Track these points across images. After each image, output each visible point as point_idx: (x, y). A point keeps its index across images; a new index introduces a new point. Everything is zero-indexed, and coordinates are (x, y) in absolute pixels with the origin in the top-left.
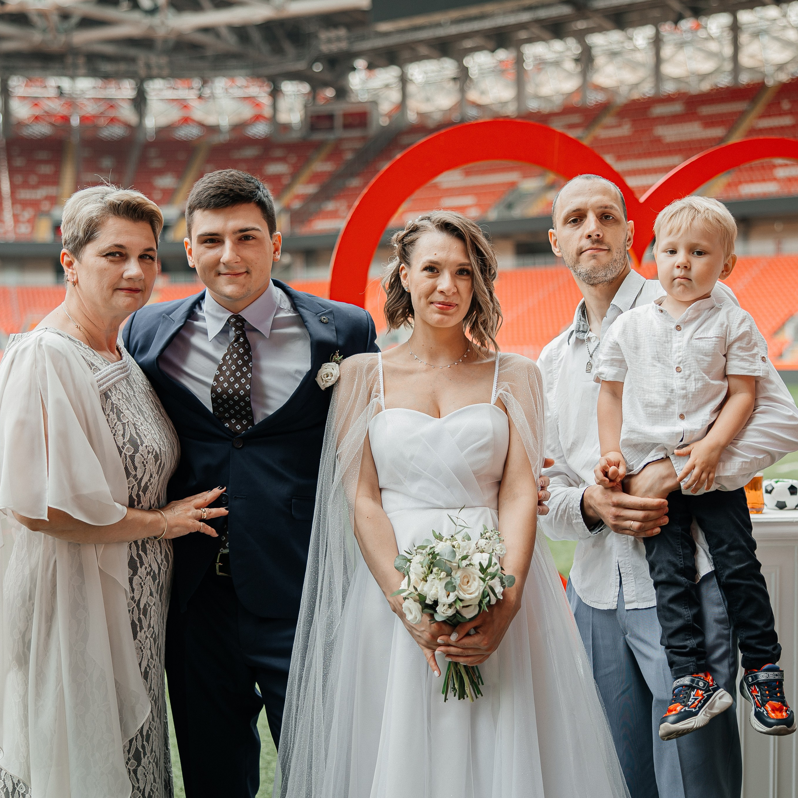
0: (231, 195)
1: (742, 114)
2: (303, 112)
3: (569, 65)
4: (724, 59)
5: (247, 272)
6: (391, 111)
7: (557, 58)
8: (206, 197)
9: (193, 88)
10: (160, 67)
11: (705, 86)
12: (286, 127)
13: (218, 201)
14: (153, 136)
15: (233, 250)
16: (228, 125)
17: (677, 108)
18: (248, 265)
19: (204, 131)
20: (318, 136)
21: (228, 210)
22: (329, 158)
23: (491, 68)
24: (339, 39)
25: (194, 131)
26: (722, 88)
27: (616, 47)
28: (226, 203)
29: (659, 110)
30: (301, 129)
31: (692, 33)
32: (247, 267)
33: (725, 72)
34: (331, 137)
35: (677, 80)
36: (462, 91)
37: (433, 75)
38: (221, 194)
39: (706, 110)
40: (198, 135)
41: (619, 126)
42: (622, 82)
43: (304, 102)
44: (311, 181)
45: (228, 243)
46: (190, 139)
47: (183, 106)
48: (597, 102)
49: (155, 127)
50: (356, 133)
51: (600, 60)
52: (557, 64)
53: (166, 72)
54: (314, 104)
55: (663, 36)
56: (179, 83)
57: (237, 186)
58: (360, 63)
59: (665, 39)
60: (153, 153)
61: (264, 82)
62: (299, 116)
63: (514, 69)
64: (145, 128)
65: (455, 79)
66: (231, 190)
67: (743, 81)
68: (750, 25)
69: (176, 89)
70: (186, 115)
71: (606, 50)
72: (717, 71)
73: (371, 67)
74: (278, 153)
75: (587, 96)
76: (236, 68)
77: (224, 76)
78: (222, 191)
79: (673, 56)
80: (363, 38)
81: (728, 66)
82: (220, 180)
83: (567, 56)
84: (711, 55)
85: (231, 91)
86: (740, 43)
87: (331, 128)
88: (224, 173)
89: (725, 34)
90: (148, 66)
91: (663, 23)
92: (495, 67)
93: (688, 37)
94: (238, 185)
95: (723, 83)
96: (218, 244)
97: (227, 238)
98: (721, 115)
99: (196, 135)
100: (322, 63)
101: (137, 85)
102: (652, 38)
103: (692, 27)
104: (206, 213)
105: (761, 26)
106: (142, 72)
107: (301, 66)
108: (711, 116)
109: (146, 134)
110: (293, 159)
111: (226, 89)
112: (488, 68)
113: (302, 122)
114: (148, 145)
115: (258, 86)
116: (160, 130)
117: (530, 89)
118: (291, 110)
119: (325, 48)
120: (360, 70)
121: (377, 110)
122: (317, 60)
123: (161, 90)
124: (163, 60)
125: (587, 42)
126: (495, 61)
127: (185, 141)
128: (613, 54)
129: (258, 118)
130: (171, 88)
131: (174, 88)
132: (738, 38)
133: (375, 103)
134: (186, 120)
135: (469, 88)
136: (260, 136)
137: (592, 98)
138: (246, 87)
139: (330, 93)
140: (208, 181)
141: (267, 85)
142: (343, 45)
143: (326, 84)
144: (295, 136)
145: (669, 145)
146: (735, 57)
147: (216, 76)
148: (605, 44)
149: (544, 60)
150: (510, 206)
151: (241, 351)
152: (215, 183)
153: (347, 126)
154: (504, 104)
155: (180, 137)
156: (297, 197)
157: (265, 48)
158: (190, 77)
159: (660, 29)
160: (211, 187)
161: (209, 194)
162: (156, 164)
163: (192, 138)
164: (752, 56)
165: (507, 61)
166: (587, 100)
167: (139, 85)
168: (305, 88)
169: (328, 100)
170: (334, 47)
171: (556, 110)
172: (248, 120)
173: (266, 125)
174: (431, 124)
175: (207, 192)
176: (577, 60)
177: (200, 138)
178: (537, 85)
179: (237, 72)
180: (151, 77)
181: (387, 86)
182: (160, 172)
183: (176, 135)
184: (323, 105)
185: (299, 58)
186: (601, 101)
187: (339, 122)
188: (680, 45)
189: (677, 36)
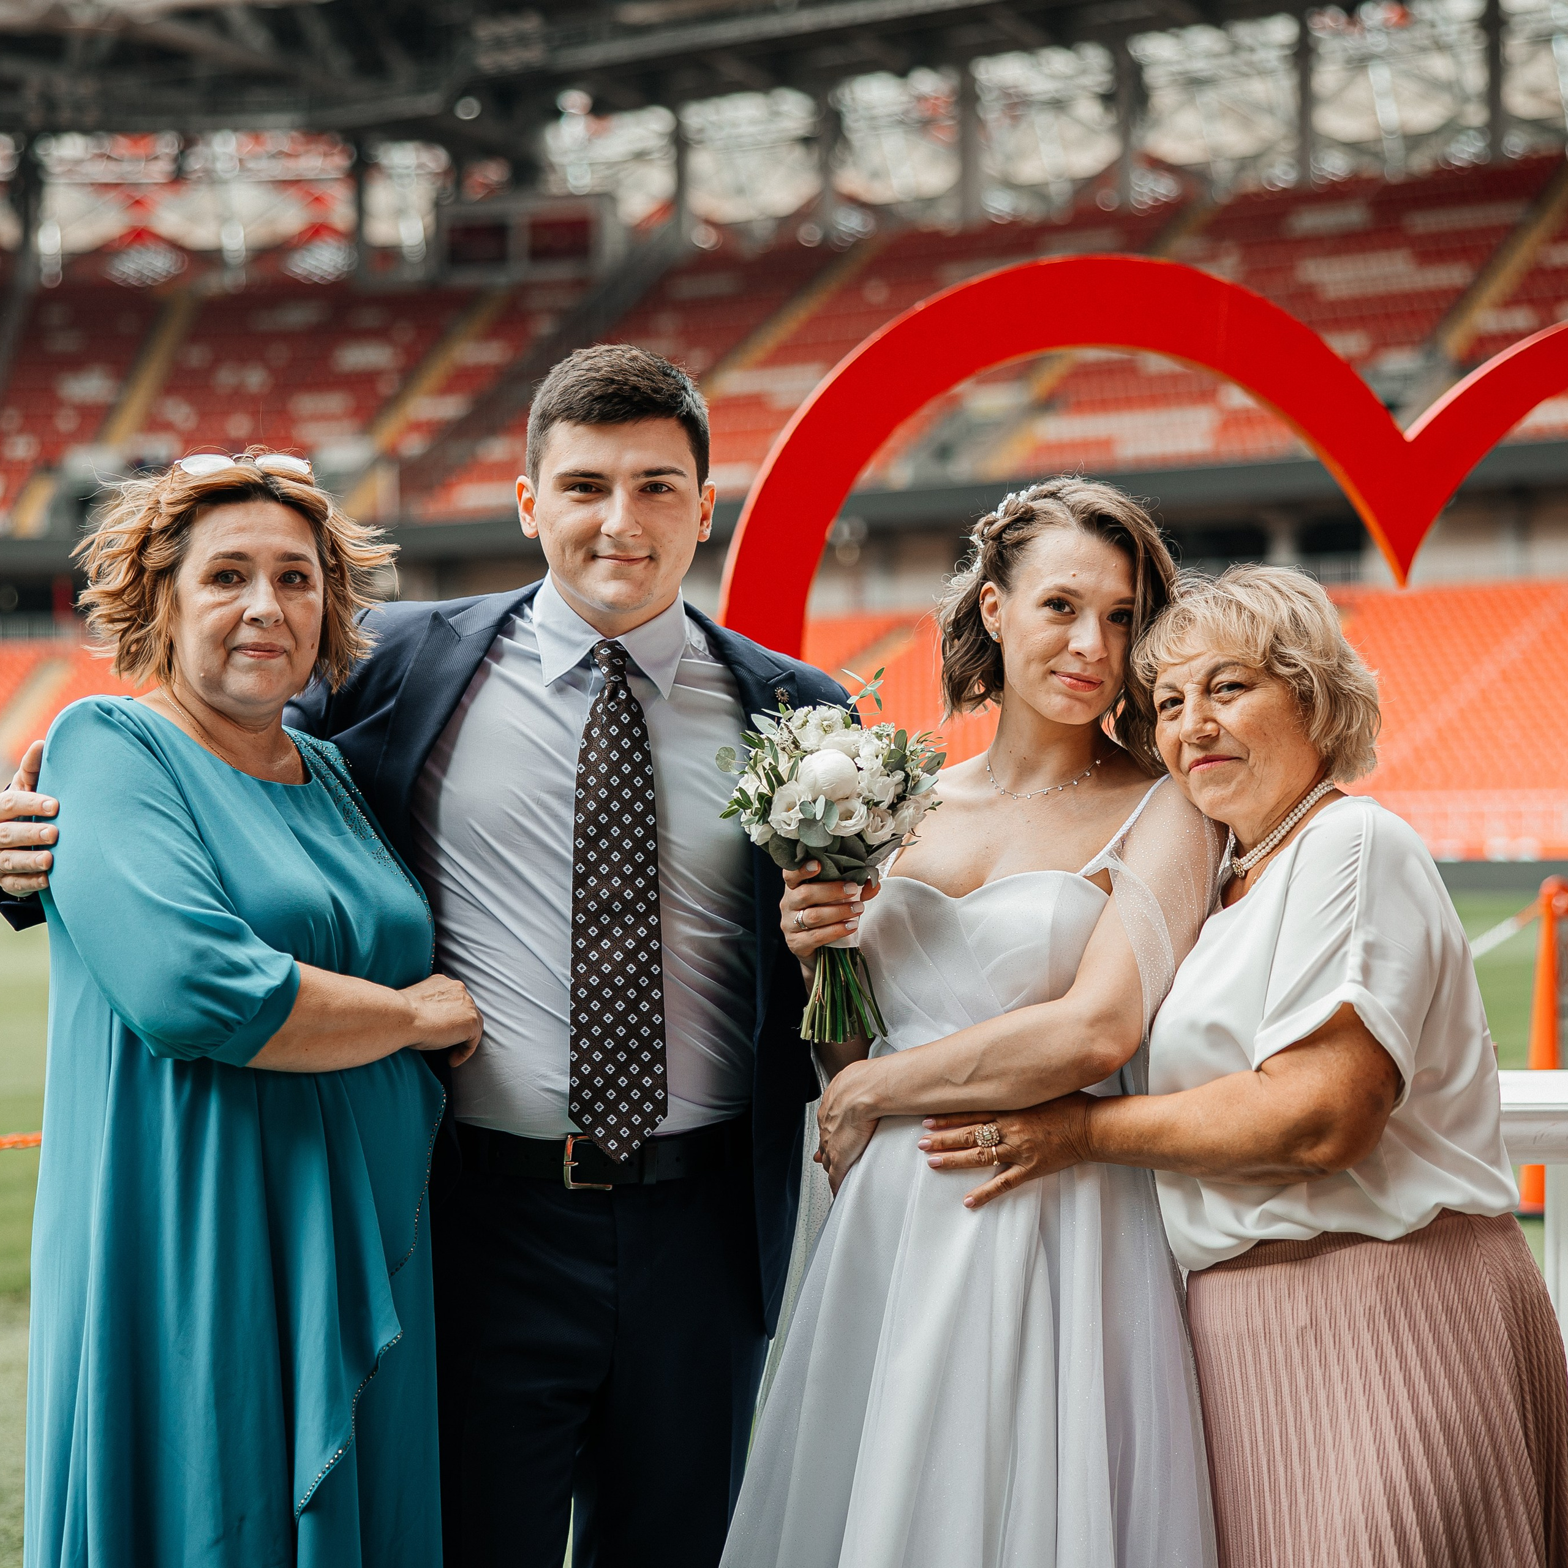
0: (636, 399)
1: (1511, 232)
2: (430, 219)
3: (1089, 110)
4: (1466, 99)
5: (651, 558)
6: (650, 217)
7: (1056, 91)
8: (583, 398)
9: (156, 158)
10: (79, 107)
11: (1421, 162)
12: (390, 254)
13: (608, 408)
14: (57, 276)
15: (628, 510)
16: (244, 248)
17: (1353, 216)
18: (655, 544)
19: (183, 262)
20: (466, 278)
21: (627, 428)
22: (493, 332)
23: (896, 115)
24: (522, 40)
25: (159, 264)
26: (1461, 169)
27: (1200, 66)
28: (624, 414)
29: (1308, 221)
30: (425, 259)
31: (1388, 34)
32: (653, 548)
33: (1469, 128)
34: (500, 279)
35: (1354, 147)
36: (826, 169)
37: (752, 129)
38: (614, 395)
39: (1423, 222)
40: (169, 273)
42: (1216, 152)
43: (434, 195)
44: (449, 387)
45: (620, 496)
46: (149, 282)
47: (131, 201)
48: (1157, 200)
49: (60, 252)
50: (561, 271)
51: (1164, 98)
52: (1058, 105)
53: (90, 117)
54: (458, 199)
55: (1319, 39)
56: (121, 145)
57: (646, 382)
58: (574, 100)
59: (1322, 49)
60: (56, 315)
61: (334, 144)
62: (422, 229)
63: (953, 118)
64: (38, 256)
65: (806, 141)
66: (635, 388)
67: (1514, 153)
68: (1528, 17)
69: (116, 160)
70: (141, 225)
71: (1181, 73)
72: (1450, 128)
73: (600, 109)
74: (369, 318)
75: (1133, 185)
76: (266, 108)
77: (236, 129)
78: (618, 389)
79: (1342, 90)
80: (583, 39)
81: (1476, 115)
82: (612, 367)
83: (1084, 88)
84: (1435, 86)
85: (251, 165)
86: (1505, 59)
87: (500, 258)
88: (619, 352)
89: (1469, 37)
90: (49, 103)
91: (1316, 10)
92: (906, 112)
93: (1377, 42)
94: (648, 379)
95: (1465, 156)
96: (597, 495)
97: (618, 484)
98: (1460, 234)
99: (164, 274)
100: (479, 97)
101: (17, 148)
102: (1289, 46)
103: (1387, 20)
104: (580, 429)
105: (1557, 18)
106: (34, 118)
107: (428, 104)
108: (1436, 237)
109: (38, 270)
110: (406, 332)
111: (241, 161)
112: (889, 116)
113: (428, 243)
114: (45, 297)
115: (320, 154)
116: (74, 260)
117: (991, 164)
118: (400, 213)
119: (488, 61)
120: (573, 115)
121: (615, 215)
122: (466, 91)
123: (78, 162)
124: (86, 88)
125: (1132, 53)
126: (905, 98)
127: (136, 288)
128: (1193, 83)
129: (317, 231)
130: (101, 156)
131: (109, 157)
132: (1501, 49)
133: (607, 197)
134: (140, 236)
135: (843, 162)
136: (322, 277)
137: (1145, 190)
138: (289, 155)
139: (492, 173)
140: (586, 365)
141: (342, 151)
142: (533, 55)
143: (489, 151)
144: (412, 274)
145: (1334, 305)
146: (1493, 95)
147: (217, 128)
148: (1176, 58)
149: (1026, 95)
150: (944, 453)
151: (625, 718)
152: (602, 372)
153: (540, 253)
154: (929, 202)
155: (124, 276)
156: (416, 427)
157: (339, 62)
158: (154, 130)
159: (1310, 25)
160: (595, 379)
161: (590, 393)
162: (65, 343)
163: (155, 280)
164: (1535, 92)
165: (937, 98)
166: (1132, 193)
167: (23, 149)
168: (435, 159)
169: (492, 191)
170: (512, 59)
171: (1057, 218)
172: (293, 237)
173: (339, 249)
174: (748, 249)
175: (586, 389)
176: (1108, 99)
177: (173, 280)
178: (1009, 158)
179: (270, 119)
180: (56, 130)
181: (640, 156)
182: (76, 364)
183: (114, 273)
184: (479, 201)
185: (422, 86)
186: (1166, 196)
187: (519, 242)
188: (1360, 63)
189: (1352, 42)
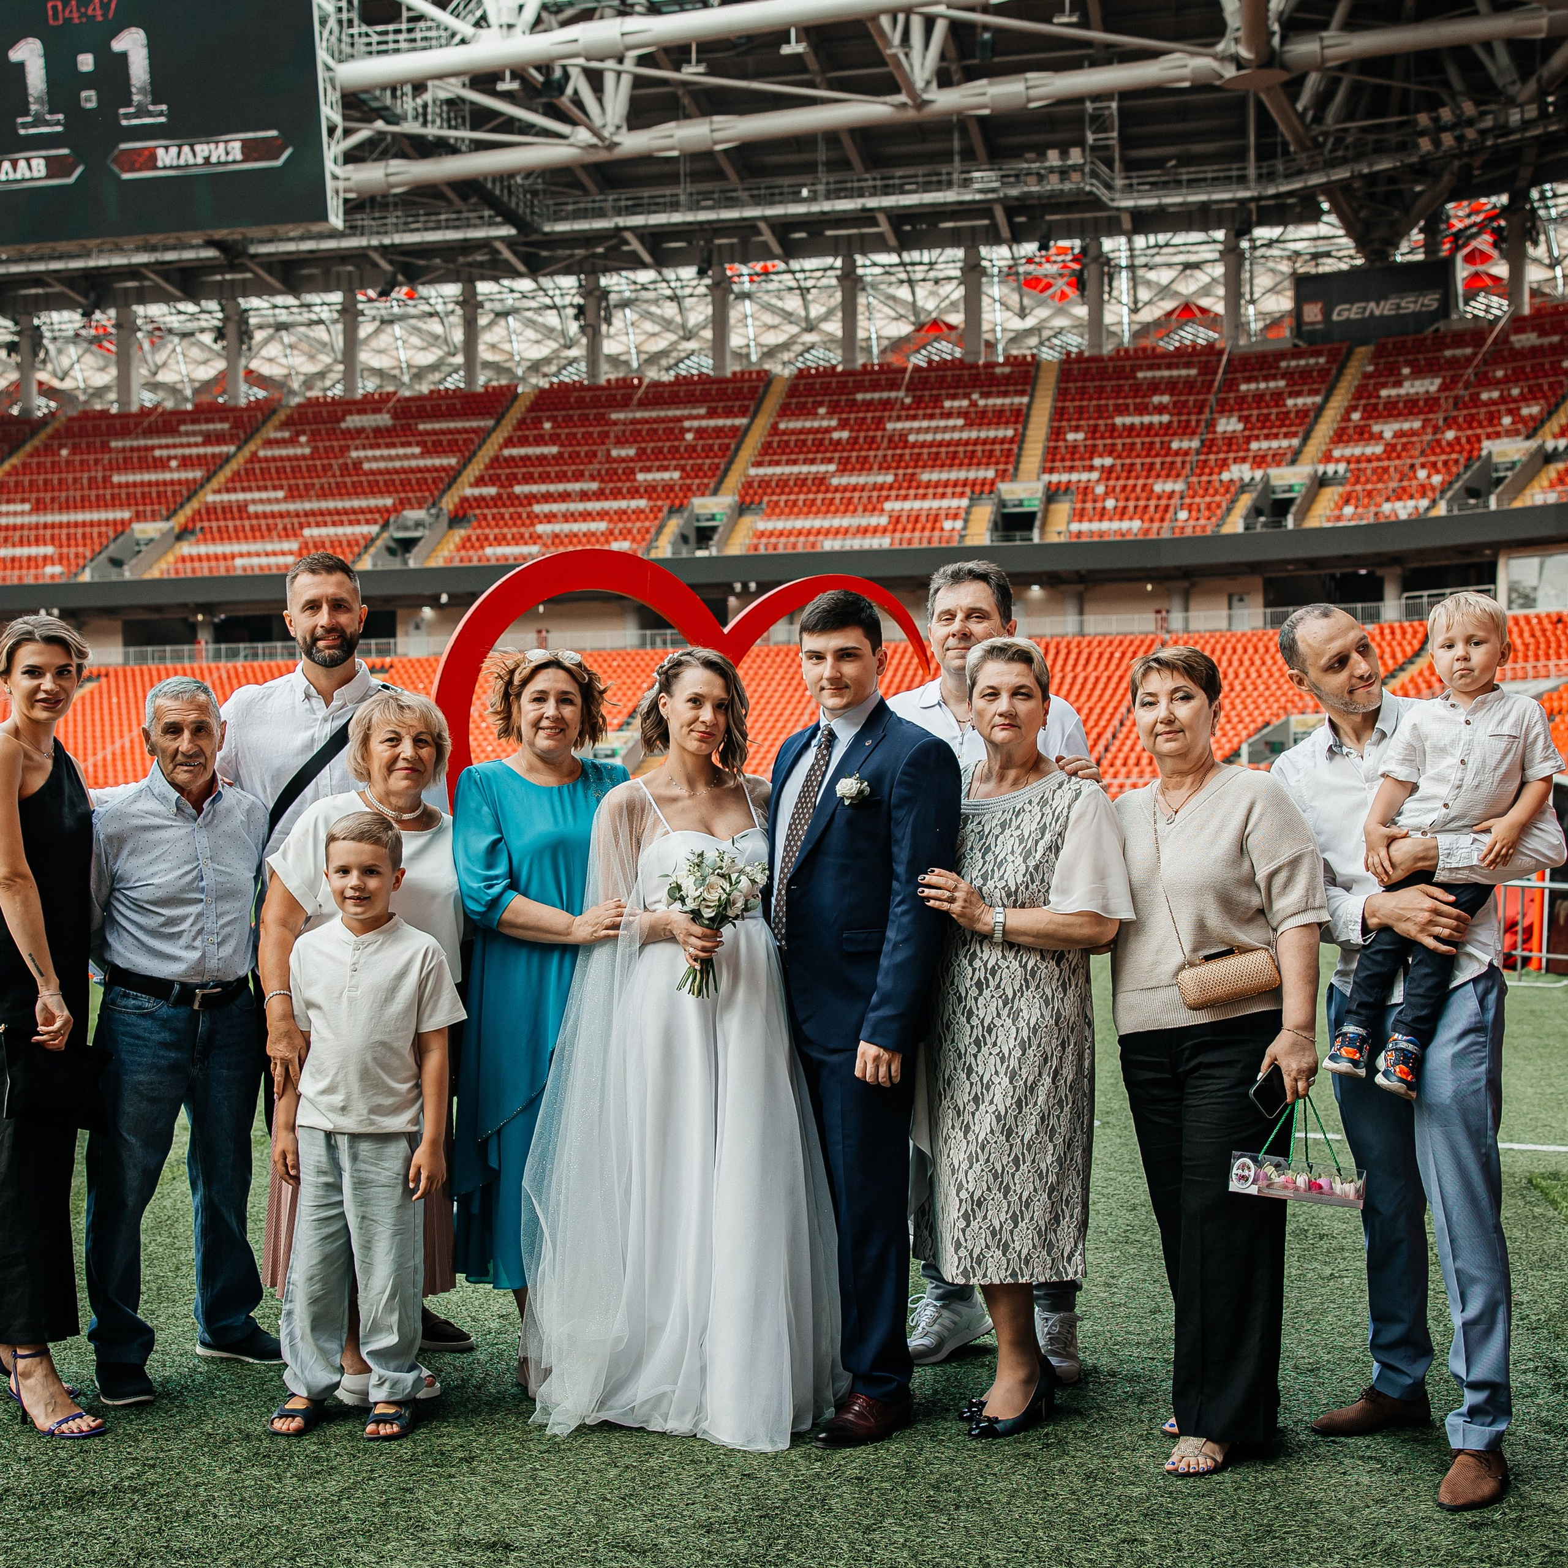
1: (485, 435)
17: (384, 419)
26: (451, 390)
27: (283, 316)
29: (353, 421)
35: (381, 374)
36: (23, 366)
41: (293, 441)
42: (291, 372)
51: (259, 336)
52: (187, 335)
67: (482, 386)
79: (372, 337)
84: (432, 340)
91: (359, 288)
93: (399, 308)
102: (340, 309)
108: (432, 436)
125: (240, 306)
135: (41, 363)
137: (244, 395)
146: (469, 347)
150: (117, 563)
154: (99, 390)
159: (353, 295)
164: (494, 348)
165: (109, 325)
176: (220, 331)
178: (157, 368)
186: (257, 399)
188: (387, 322)
189: (383, 308)
